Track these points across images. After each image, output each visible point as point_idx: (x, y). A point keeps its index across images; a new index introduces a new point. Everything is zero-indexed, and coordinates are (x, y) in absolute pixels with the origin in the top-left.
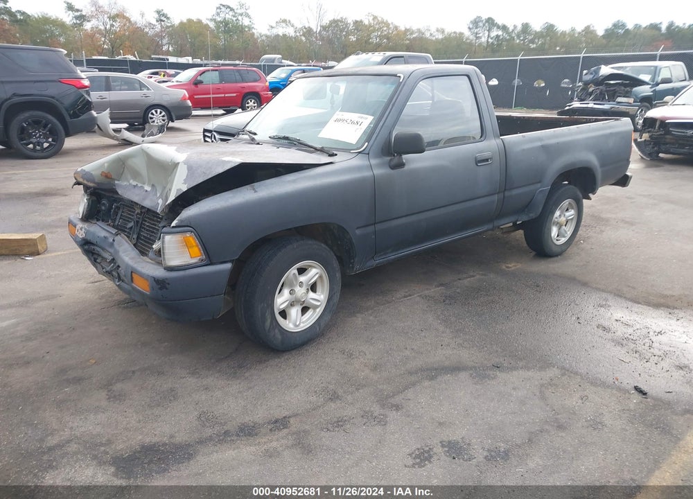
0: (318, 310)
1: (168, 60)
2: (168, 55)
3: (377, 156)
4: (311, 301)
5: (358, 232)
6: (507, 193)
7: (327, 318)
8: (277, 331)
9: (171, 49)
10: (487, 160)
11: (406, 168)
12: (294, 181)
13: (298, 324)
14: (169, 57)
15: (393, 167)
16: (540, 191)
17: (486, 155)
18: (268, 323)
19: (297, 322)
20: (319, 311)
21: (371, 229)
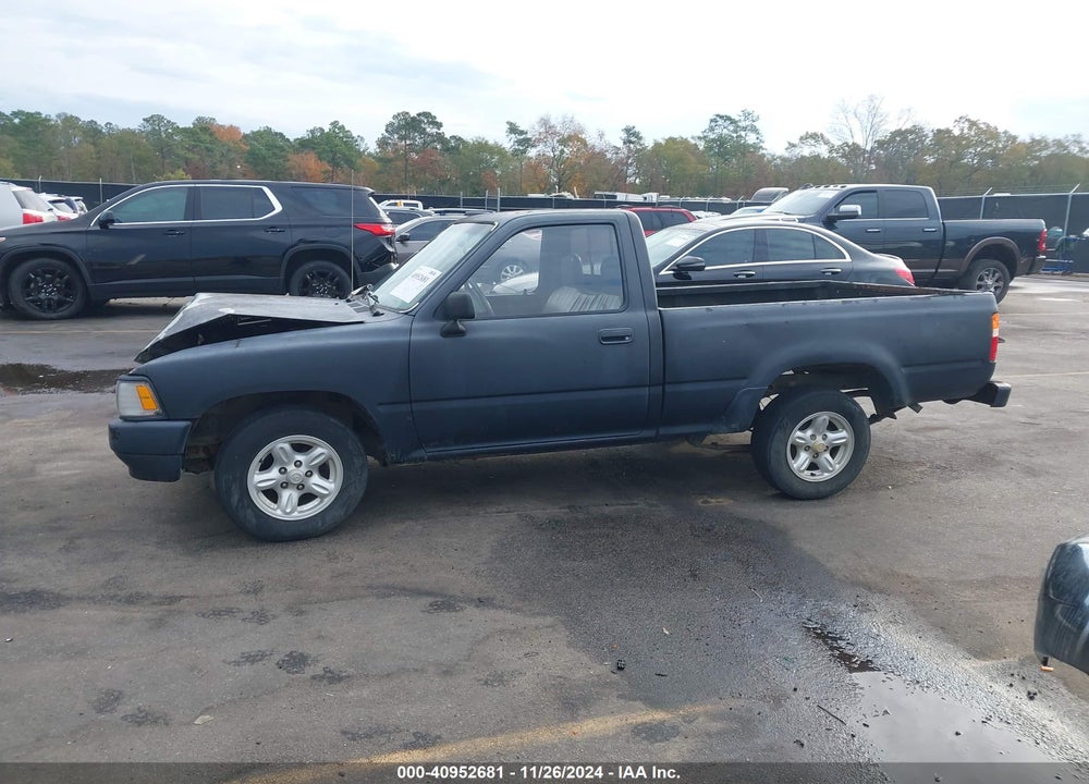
0: (326, 500)
1: (615, 197)
2: (616, 191)
3: (424, 319)
4: (314, 487)
5: (381, 409)
6: (669, 388)
7: (340, 513)
8: (249, 511)
9: (637, 181)
10: (623, 338)
11: (469, 336)
12: (290, 339)
13: (288, 511)
14: (616, 194)
15: (446, 333)
16: (745, 393)
17: (618, 331)
18: (235, 499)
19: (287, 509)
20: (327, 502)
21: (405, 408)
